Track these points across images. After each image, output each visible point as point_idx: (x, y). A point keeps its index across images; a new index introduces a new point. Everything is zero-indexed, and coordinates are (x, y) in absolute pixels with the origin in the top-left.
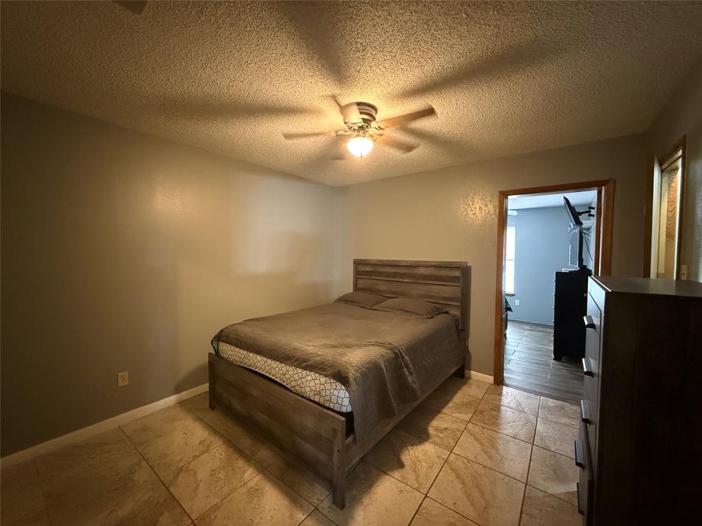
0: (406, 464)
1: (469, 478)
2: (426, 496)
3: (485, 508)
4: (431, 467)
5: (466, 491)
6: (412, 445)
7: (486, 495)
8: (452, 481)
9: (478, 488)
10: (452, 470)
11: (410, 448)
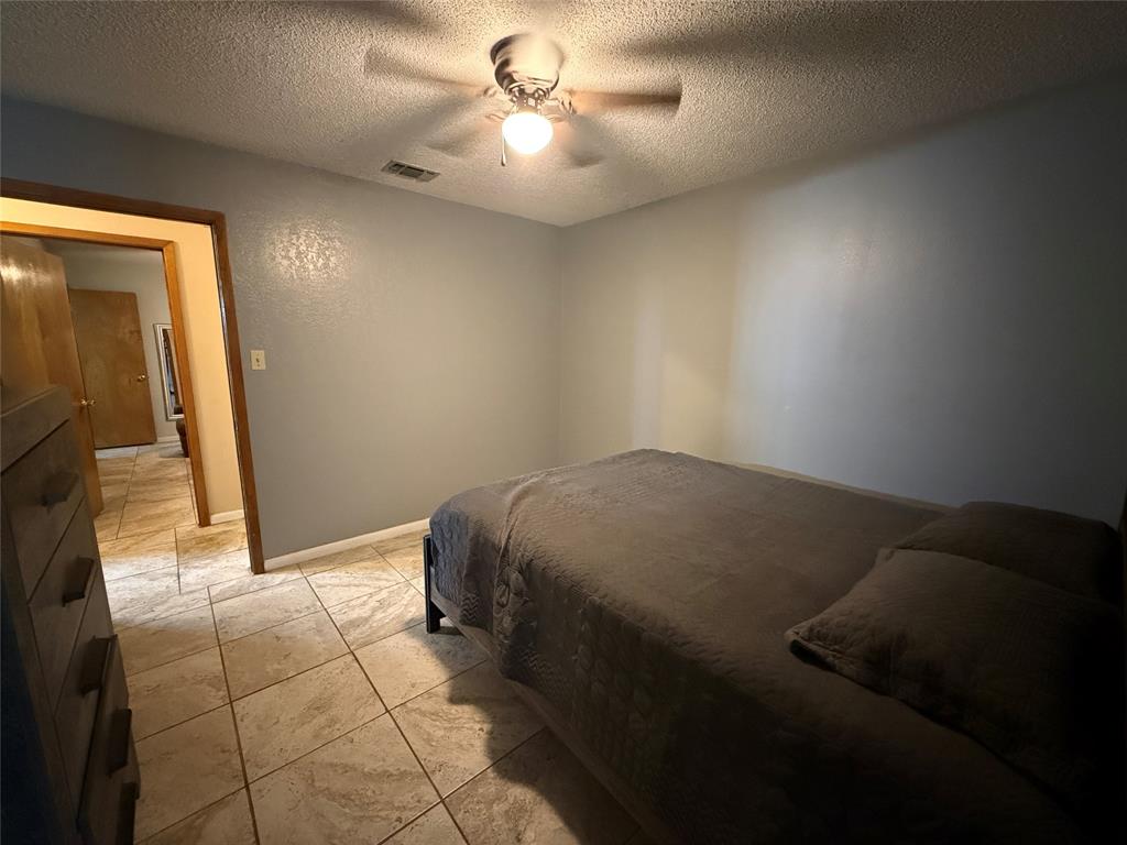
0: (455, 707)
1: (369, 793)
2: (387, 711)
3: (313, 781)
4: (428, 741)
5: (355, 770)
6: (490, 733)
7: (324, 800)
8: (384, 760)
9: (344, 796)
10: (403, 774)
11: (487, 727)
